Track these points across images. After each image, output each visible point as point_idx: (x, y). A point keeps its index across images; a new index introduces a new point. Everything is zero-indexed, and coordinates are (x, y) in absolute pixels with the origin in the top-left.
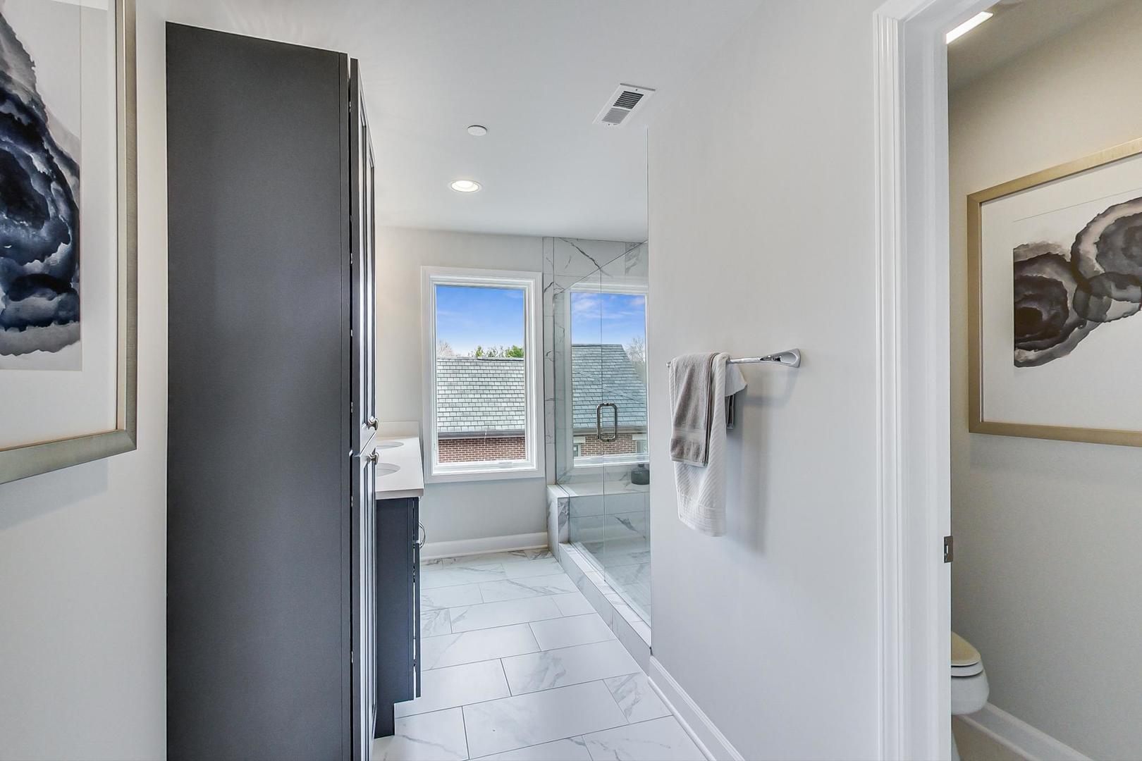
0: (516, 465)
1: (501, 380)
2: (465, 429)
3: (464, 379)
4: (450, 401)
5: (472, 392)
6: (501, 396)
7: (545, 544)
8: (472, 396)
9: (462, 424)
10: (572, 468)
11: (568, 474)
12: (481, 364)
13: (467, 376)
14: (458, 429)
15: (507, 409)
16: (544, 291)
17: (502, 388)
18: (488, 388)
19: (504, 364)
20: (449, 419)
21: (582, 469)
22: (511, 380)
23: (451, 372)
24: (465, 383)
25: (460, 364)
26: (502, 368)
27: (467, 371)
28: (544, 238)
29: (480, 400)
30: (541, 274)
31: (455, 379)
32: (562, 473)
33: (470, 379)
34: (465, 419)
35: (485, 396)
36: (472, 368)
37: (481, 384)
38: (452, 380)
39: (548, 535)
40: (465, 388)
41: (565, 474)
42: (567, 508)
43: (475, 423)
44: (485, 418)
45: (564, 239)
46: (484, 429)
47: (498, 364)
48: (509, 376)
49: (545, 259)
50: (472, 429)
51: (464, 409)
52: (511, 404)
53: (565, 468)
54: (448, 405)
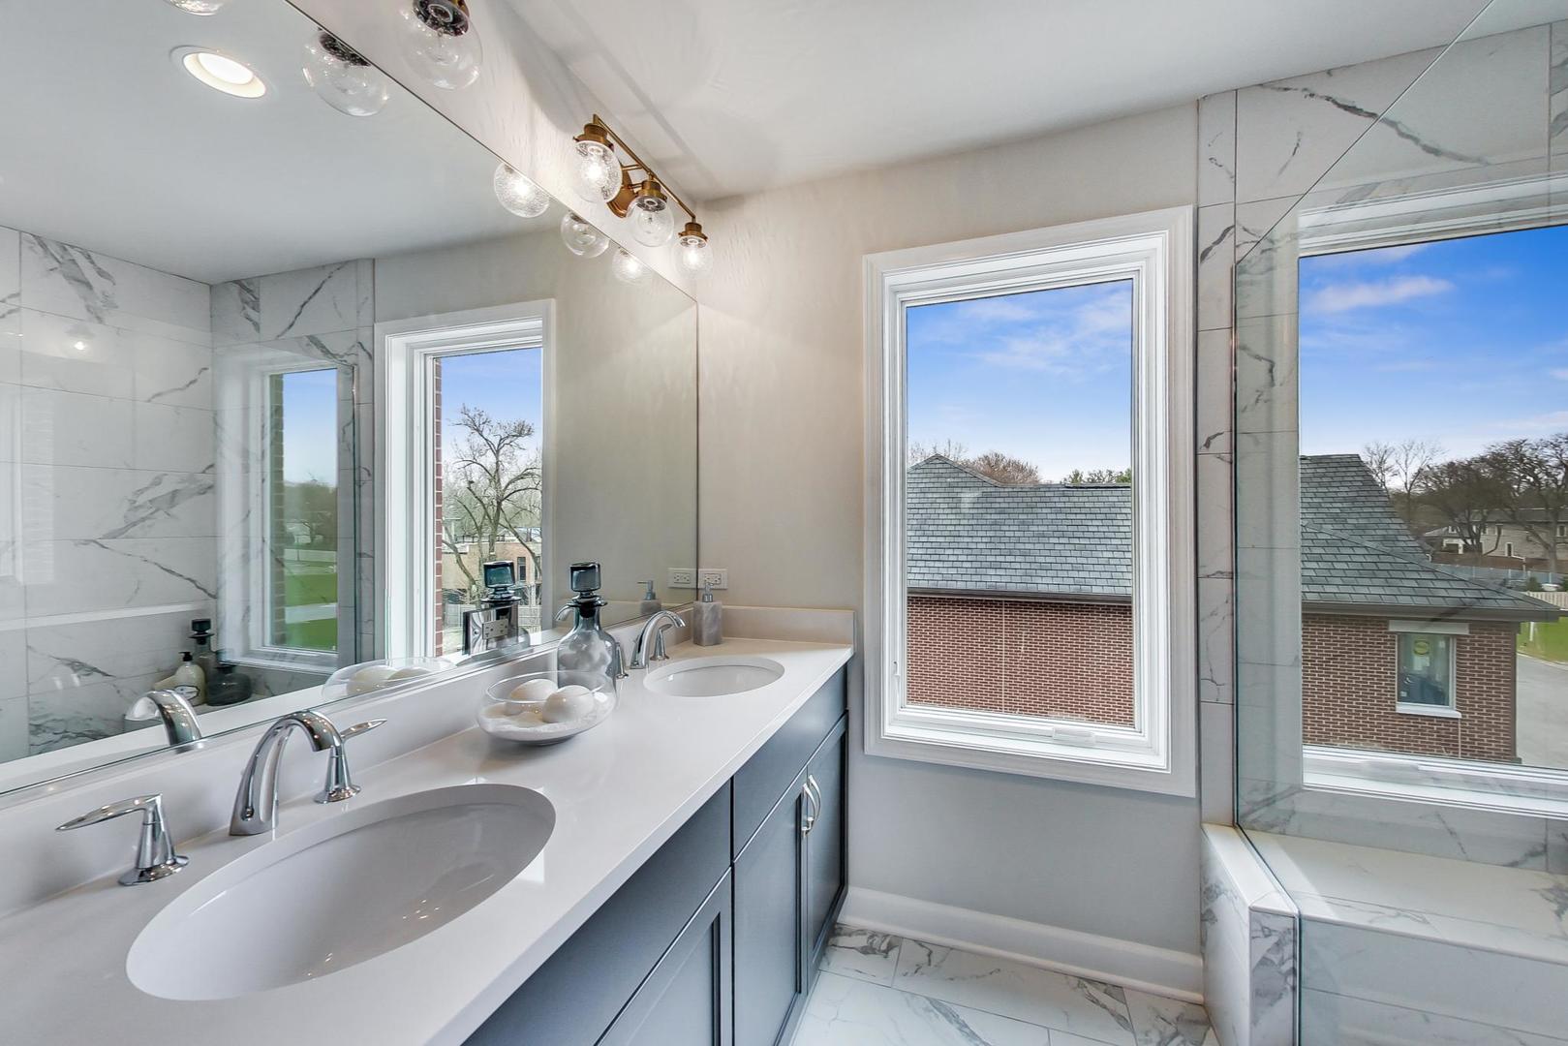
0: (1103, 743)
1: (1103, 516)
2: (1043, 588)
3: (1044, 516)
4: (1021, 546)
5: (1056, 534)
6: (1103, 541)
7: (1196, 990)
8: (1056, 540)
9: (1039, 580)
10: (1297, 789)
11: (1281, 805)
12: (1070, 493)
13: (1049, 511)
14: (1032, 588)
15: (1112, 562)
16: (1199, 257)
17: (1105, 529)
18: (1081, 528)
19: (1108, 493)
20: (1019, 572)
21: (1335, 797)
22: (1119, 517)
23: (1024, 505)
24: (1045, 522)
25: (1038, 494)
26: (1106, 499)
27: (1049, 505)
28: (1199, 103)
29: (1067, 547)
30: (1188, 212)
31: (1030, 516)
32: (1259, 797)
33: (1054, 516)
34: (1043, 573)
35: (1076, 541)
36: (1057, 499)
37: (1069, 522)
38: (1025, 517)
39: (1206, 969)
40: (1045, 528)
41: (1269, 802)
42: (1288, 950)
43: (1059, 581)
44: (1075, 574)
45: (1277, 85)
46: (1072, 590)
47: (1099, 493)
48: (1118, 511)
49: (1205, 163)
50: (1054, 589)
51: (1042, 559)
52: (1121, 555)
53: (1270, 787)
54: (1018, 552)
